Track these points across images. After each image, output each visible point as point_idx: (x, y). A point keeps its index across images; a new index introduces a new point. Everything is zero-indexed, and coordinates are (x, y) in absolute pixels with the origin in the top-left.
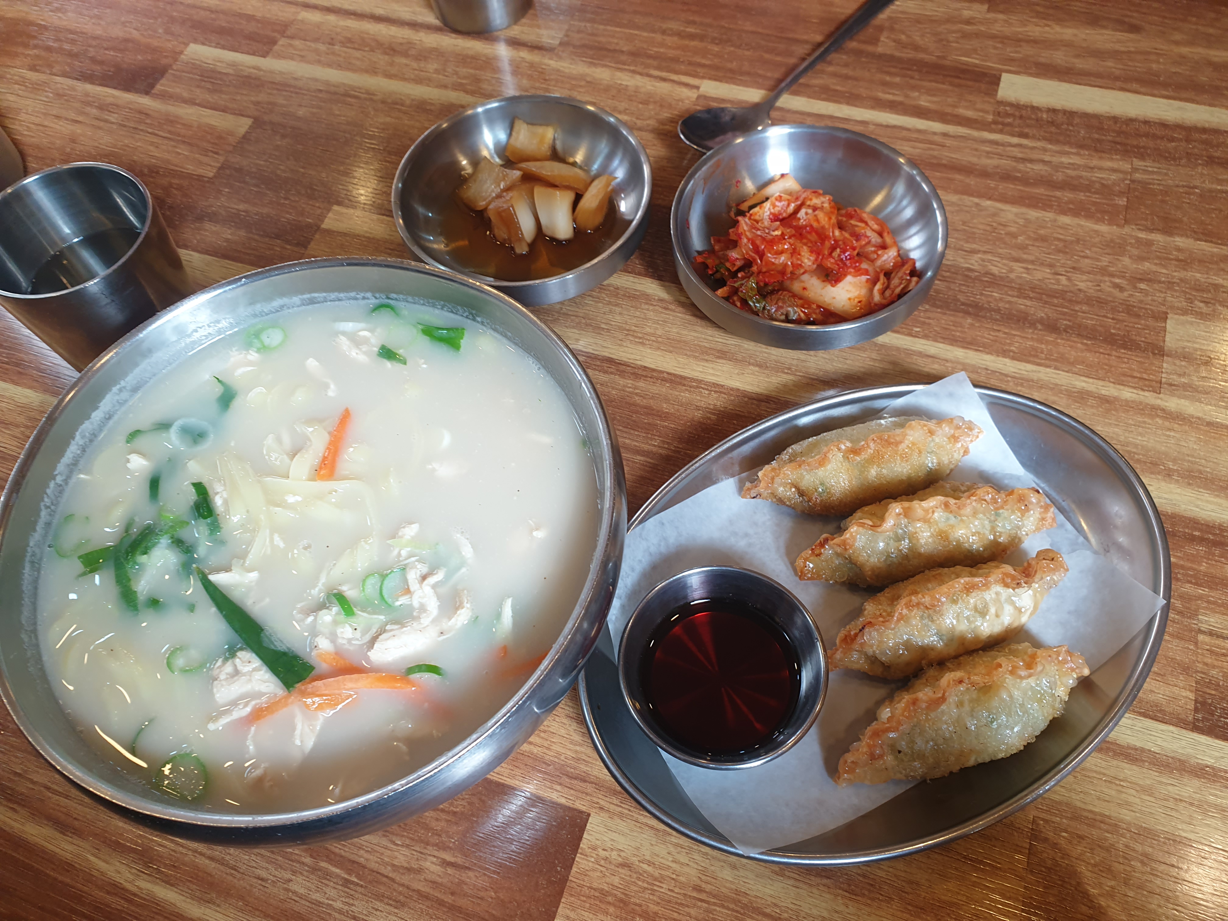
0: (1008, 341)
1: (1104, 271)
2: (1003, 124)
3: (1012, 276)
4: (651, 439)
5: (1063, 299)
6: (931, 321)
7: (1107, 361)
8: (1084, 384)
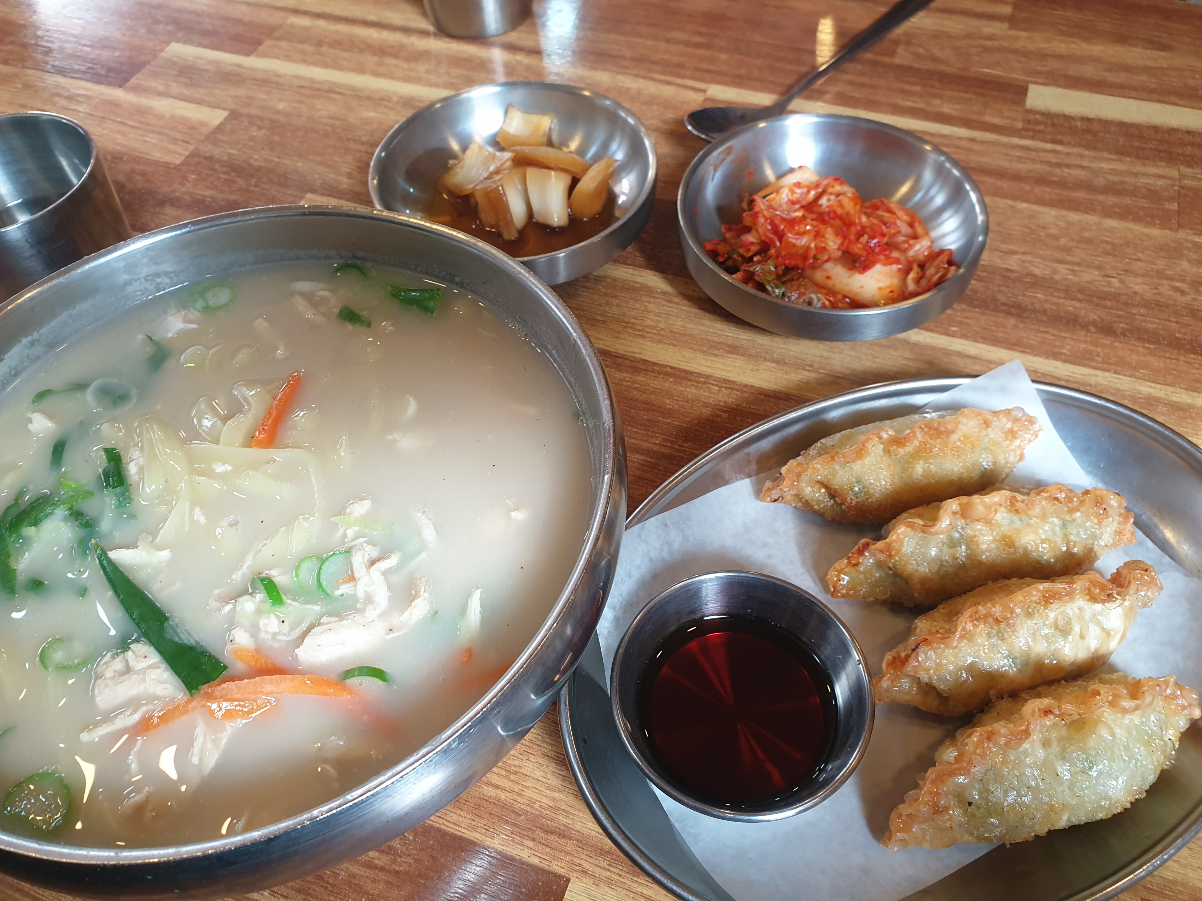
0: (1058, 344)
1: (1160, 274)
2: (1034, 131)
3: (1057, 277)
4: (652, 437)
5: (1118, 302)
6: (969, 321)
7: (1174, 366)
8: (1151, 391)
